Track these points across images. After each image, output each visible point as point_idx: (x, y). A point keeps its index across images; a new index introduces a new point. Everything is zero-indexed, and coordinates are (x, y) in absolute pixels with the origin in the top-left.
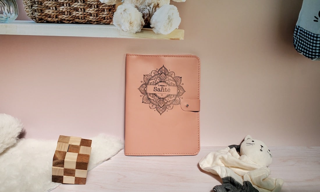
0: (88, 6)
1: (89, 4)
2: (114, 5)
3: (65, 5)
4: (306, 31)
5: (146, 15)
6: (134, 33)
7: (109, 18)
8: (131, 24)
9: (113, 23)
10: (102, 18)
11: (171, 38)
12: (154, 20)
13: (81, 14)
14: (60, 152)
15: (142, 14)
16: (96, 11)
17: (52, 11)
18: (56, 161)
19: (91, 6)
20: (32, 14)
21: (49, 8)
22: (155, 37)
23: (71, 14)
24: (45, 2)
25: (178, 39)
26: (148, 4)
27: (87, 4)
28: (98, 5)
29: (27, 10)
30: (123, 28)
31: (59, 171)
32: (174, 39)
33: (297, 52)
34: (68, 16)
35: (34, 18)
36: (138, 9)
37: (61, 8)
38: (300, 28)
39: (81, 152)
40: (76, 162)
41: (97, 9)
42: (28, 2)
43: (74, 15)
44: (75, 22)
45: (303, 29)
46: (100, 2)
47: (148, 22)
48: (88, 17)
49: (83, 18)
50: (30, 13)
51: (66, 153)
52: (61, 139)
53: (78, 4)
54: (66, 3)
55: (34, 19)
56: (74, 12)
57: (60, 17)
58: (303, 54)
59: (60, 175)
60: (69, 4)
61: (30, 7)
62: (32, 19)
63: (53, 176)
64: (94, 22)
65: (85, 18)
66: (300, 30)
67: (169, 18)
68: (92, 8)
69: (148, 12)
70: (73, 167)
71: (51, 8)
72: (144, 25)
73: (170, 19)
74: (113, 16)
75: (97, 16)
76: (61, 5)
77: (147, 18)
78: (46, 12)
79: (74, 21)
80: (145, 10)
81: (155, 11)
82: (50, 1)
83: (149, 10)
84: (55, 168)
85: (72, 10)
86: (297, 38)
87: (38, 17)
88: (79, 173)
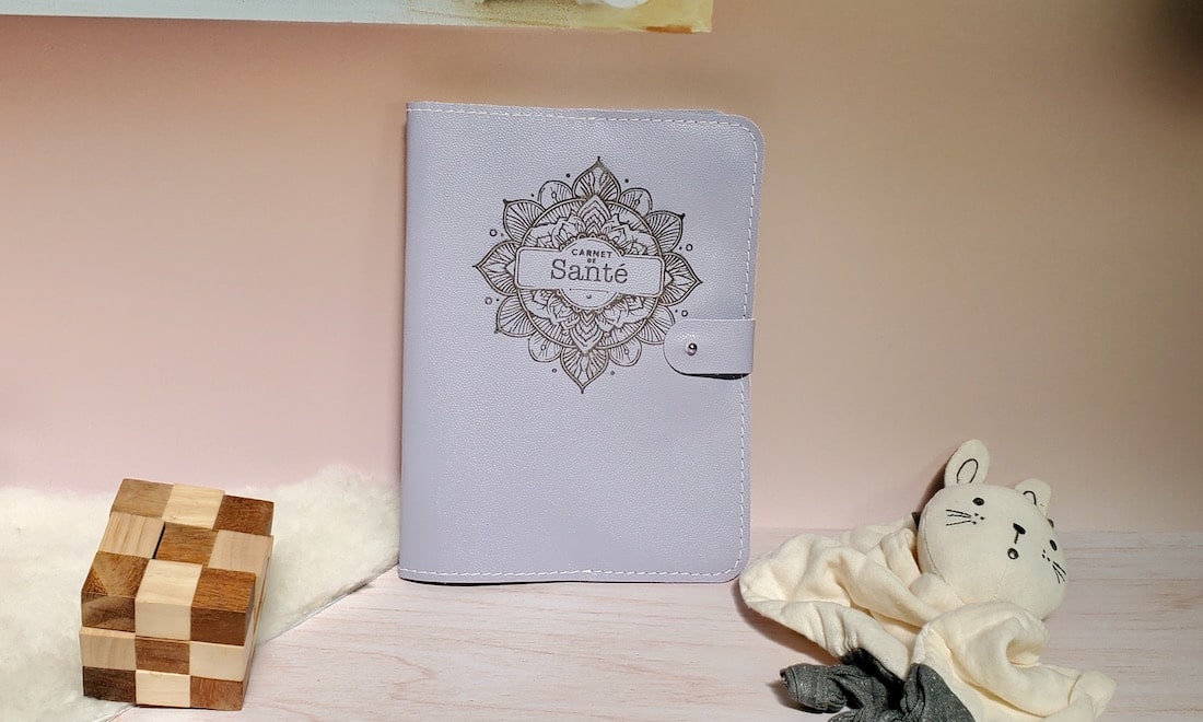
14: (116, 558)
18: (96, 603)
31: (116, 648)
39: (216, 562)
40: (193, 609)
51: (145, 566)
52: (130, 496)
59: (118, 667)
63: (87, 672)
70: (180, 629)
84: (92, 637)
88: (210, 660)
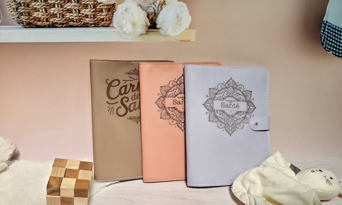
0: (84, 6)
1: (84, 4)
2: (113, 5)
3: (56, 6)
4: (334, 27)
5: (151, 14)
6: (138, 36)
7: (108, 19)
8: (134, 25)
9: (113, 25)
10: (101, 19)
11: (181, 40)
12: (160, 20)
13: (76, 16)
14: (55, 178)
15: (146, 13)
16: (93, 12)
17: (42, 14)
18: (50, 189)
19: (87, 7)
20: (19, 17)
21: (37, 11)
22: (162, 39)
23: (64, 16)
24: (32, 4)
25: (190, 41)
26: (153, 2)
27: (82, 4)
28: (94, 5)
29: (12, 13)
30: (125, 30)
32: (185, 41)
33: (325, 50)
34: (60, 19)
35: (21, 22)
36: (142, 7)
37: (52, 10)
38: (328, 24)
39: (79, 178)
40: (74, 189)
41: (94, 9)
42: (12, 4)
43: (67, 18)
44: (69, 25)
45: (331, 24)
46: (97, 1)
47: (153, 22)
48: (83, 19)
49: (78, 21)
50: (15, 16)
51: (62, 179)
52: (57, 162)
53: (72, 4)
54: (57, 4)
55: (20, 24)
56: (68, 14)
57: (51, 20)
58: (333, 53)
60: (61, 4)
61: (15, 10)
62: (19, 23)
64: (92, 24)
65: (81, 20)
66: (328, 26)
67: (177, 16)
68: (88, 9)
69: (153, 11)
71: (40, 10)
72: (149, 26)
73: (179, 19)
74: (112, 16)
75: (94, 18)
76: (52, 7)
77: (152, 18)
78: (34, 15)
79: (67, 25)
80: (149, 9)
81: (161, 10)
82: (38, 2)
83: (154, 8)
84: (50, 197)
85: (65, 12)
86: (325, 35)
87: (25, 21)
